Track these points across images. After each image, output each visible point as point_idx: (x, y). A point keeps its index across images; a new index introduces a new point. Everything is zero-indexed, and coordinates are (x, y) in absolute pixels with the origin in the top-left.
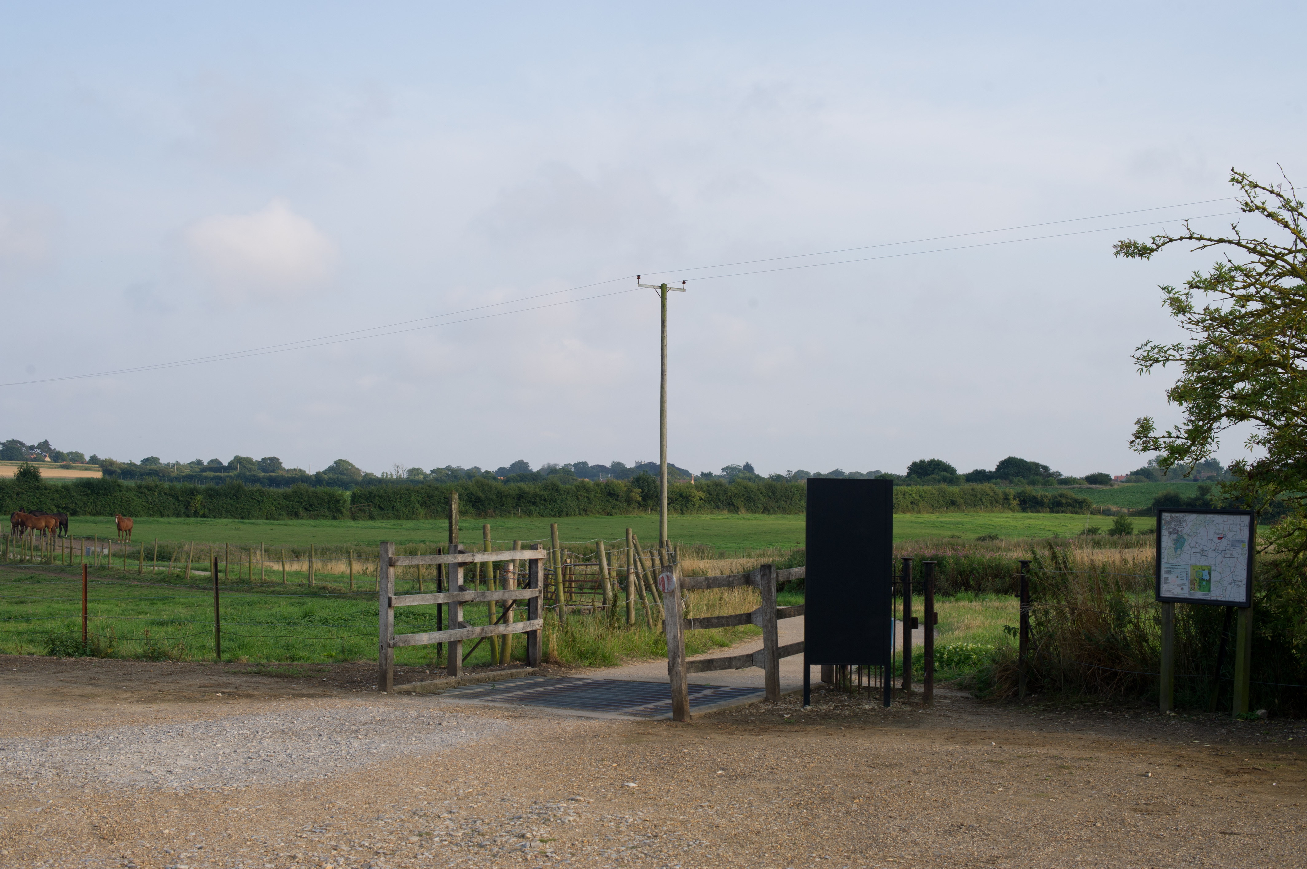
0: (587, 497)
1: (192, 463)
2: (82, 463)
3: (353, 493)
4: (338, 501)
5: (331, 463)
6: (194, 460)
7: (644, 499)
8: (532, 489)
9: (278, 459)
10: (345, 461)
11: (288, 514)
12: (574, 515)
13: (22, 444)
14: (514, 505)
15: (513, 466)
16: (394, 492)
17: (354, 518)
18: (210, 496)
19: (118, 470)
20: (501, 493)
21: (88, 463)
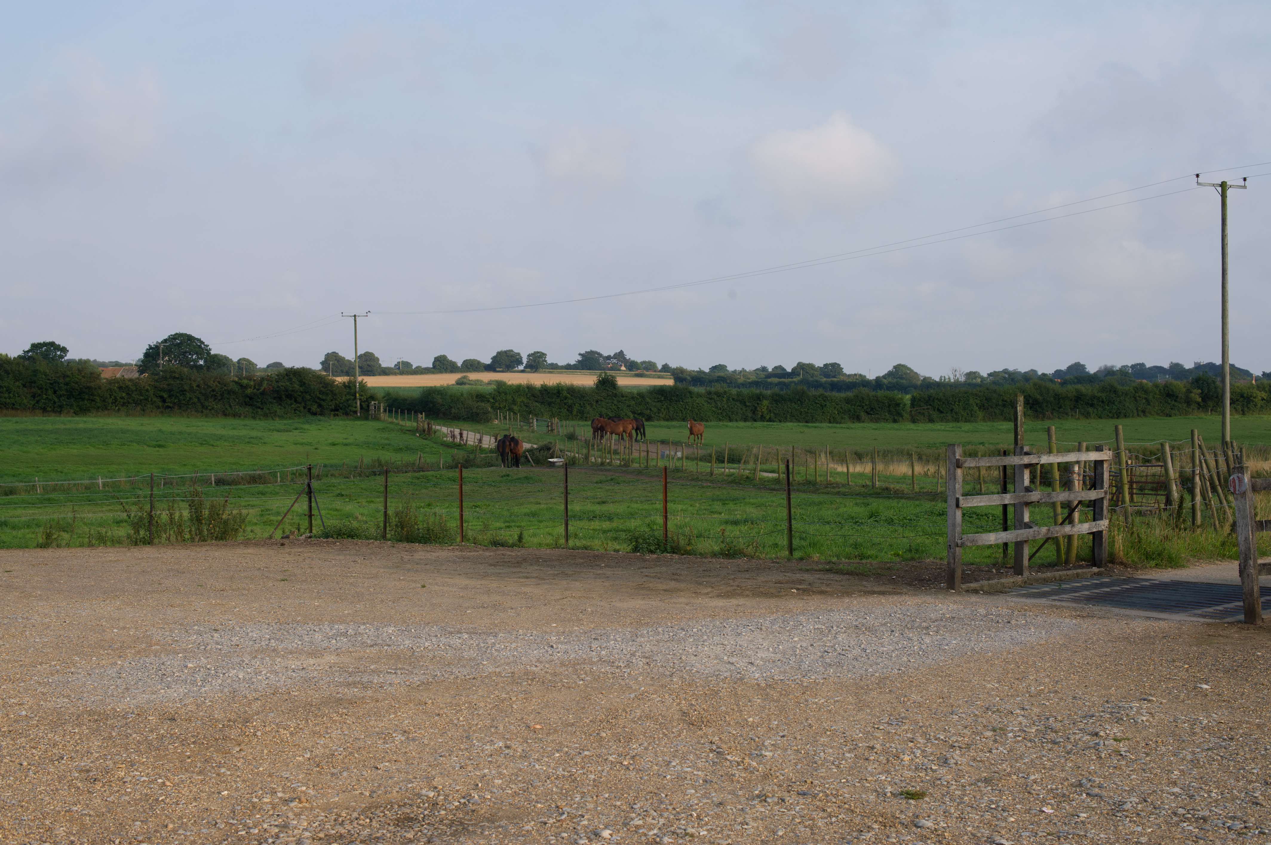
0: (1145, 398)
1: (757, 369)
2: (655, 371)
3: (913, 396)
4: (898, 405)
5: (890, 368)
6: (759, 367)
7: (1203, 400)
8: (1090, 391)
9: (839, 365)
10: (903, 366)
11: (850, 418)
12: (1133, 416)
13: (600, 354)
14: (1072, 406)
15: (1070, 368)
16: (953, 396)
17: (914, 421)
18: (776, 401)
19: (689, 378)
20: (1059, 396)
21: (660, 371)
